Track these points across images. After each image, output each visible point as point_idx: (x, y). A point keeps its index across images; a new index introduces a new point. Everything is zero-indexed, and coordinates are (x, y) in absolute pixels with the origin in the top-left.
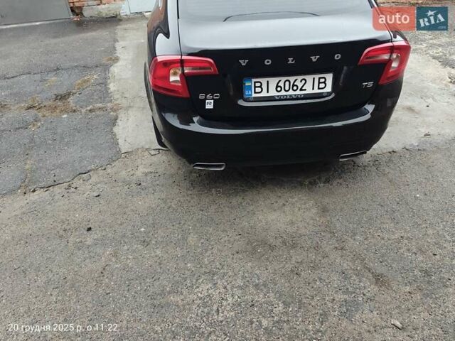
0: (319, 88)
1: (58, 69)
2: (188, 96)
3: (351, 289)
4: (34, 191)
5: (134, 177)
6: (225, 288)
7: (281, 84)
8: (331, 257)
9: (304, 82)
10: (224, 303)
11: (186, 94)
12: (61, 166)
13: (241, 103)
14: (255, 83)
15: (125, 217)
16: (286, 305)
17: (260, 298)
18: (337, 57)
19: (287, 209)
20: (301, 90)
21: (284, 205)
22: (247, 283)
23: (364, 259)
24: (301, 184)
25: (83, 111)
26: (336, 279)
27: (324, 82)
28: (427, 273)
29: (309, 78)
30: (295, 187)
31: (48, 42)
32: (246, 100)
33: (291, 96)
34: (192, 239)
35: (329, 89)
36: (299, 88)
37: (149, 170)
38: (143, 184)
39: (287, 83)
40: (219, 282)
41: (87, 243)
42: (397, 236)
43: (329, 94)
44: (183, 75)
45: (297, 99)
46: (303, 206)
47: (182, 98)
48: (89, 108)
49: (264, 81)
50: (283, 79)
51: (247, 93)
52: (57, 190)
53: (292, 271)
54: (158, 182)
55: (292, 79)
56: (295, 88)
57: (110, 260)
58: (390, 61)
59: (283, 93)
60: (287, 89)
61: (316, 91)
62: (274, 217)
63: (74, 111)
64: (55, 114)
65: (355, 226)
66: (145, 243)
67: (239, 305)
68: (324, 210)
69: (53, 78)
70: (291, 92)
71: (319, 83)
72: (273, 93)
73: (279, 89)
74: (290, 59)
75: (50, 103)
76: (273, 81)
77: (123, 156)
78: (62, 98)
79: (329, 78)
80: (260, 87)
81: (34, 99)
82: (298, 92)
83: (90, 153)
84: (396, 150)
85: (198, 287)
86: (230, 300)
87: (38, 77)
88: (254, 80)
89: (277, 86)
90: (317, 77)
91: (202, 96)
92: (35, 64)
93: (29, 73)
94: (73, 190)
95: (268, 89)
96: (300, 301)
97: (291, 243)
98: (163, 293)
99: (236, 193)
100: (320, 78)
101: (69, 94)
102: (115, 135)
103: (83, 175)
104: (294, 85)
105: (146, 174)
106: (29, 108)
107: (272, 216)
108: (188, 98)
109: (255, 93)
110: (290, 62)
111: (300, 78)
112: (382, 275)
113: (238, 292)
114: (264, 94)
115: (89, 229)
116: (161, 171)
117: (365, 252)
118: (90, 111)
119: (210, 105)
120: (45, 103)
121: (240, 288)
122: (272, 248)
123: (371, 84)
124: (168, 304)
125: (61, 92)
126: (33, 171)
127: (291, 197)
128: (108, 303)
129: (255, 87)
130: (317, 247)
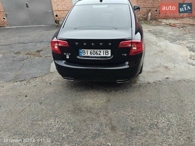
0: (106, 55)
1: (42, 42)
2: (61, 53)
3: (100, 130)
4: (17, 82)
5: (50, 81)
6: (58, 122)
7: (92, 52)
8: (100, 118)
9: (100, 52)
10: (55, 127)
11: (60, 53)
12: (28, 75)
13: (78, 57)
14: (83, 51)
15: (40, 94)
16: (75, 131)
17: (67, 127)
18: (110, 44)
19: (95, 99)
20: (99, 55)
21: (95, 97)
22: (66, 122)
23: (112, 120)
24: (106, 91)
25: (44, 56)
26: (97, 125)
27: (108, 53)
28: (132, 129)
29: (102, 51)
30: (103, 91)
31: (43, 32)
32: (80, 57)
33: (95, 56)
34: (57, 104)
35: (109, 55)
36: (99, 54)
37: (56, 79)
38: (52, 84)
39: (94, 52)
40: (57, 120)
41: (23, 100)
42: (130, 114)
43: (110, 57)
44: (58, 46)
45: (98, 58)
46: (102, 98)
47: (59, 54)
48: (46, 56)
49: (86, 50)
50: (93, 50)
51: (80, 54)
52: (24, 82)
53: (84, 120)
54: (57, 84)
55: (96, 50)
56: (97, 54)
57: (27, 107)
58: (131, 47)
59: (93, 55)
60: (94, 54)
61: (105, 55)
62: (89, 101)
63: (41, 56)
64: (34, 57)
65: (116, 108)
66: (41, 103)
67: (59, 128)
68: (109, 101)
69: (39, 45)
70: (95, 55)
71: (106, 53)
72: (89, 55)
73: (91, 54)
74: (93, 44)
75: (34, 53)
76: (89, 51)
77: (50, 73)
78: (39, 51)
79: (109, 51)
80: (85, 52)
81: (30, 51)
82: (98, 55)
83: (40, 71)
84: (151, 82)
85: (49, 120)
86: (57, 126)
87: (34, 44)
88: (82, 50)
89: (91, 53)
90: (105, 50)
91: (65, 54)
92: (35, 40)
93: (32, 42)
94: (29, 83)
95: (87, 53)
96: (80, 131)
97: (89, 110)
98: (37, 120)
99: (81, 91)
100: (106, 51)
101: (42, 50)
102: (50, 66)
103: (34, 78)
104: (96, 53)
105: (54, 80)
106: (27, 54)
107: (89, 100)
108: (60, 54)
109: (83, 54)
110: (93, 45)
111: (99, 50)
112: (115, 127)
113: (61, 124)
114: (86, 55)
115: (26, 96)
116: (60, 80)
117: (114, 118)
118: (46, 57)
119: (68, 57)
120: (33, 53)
121: (63, 123)
122: (81, 111)
123: (126, 55)
124: (37, 124)
125: (39, 50)
126: (19, 75)
127: (99, 95)
128: (19, 120)
129: (83, 52)
130: (98, 113)
